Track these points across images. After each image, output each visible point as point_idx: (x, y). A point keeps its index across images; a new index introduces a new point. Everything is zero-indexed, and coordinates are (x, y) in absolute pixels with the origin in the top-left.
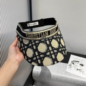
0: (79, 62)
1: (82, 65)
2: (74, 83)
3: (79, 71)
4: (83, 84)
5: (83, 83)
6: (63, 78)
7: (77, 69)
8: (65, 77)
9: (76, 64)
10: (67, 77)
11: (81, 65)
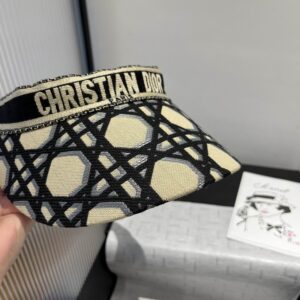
0: (272, 198)
1: (287, 210)
2: (260, 277)
3: (277, 233)
4: (292, 280)
5: (291, 277)
6: (220, 263)
7: (270, 227)
8: (225, 260)
9: (265, 207)
10: (232, 260)
11: (282, 211)
